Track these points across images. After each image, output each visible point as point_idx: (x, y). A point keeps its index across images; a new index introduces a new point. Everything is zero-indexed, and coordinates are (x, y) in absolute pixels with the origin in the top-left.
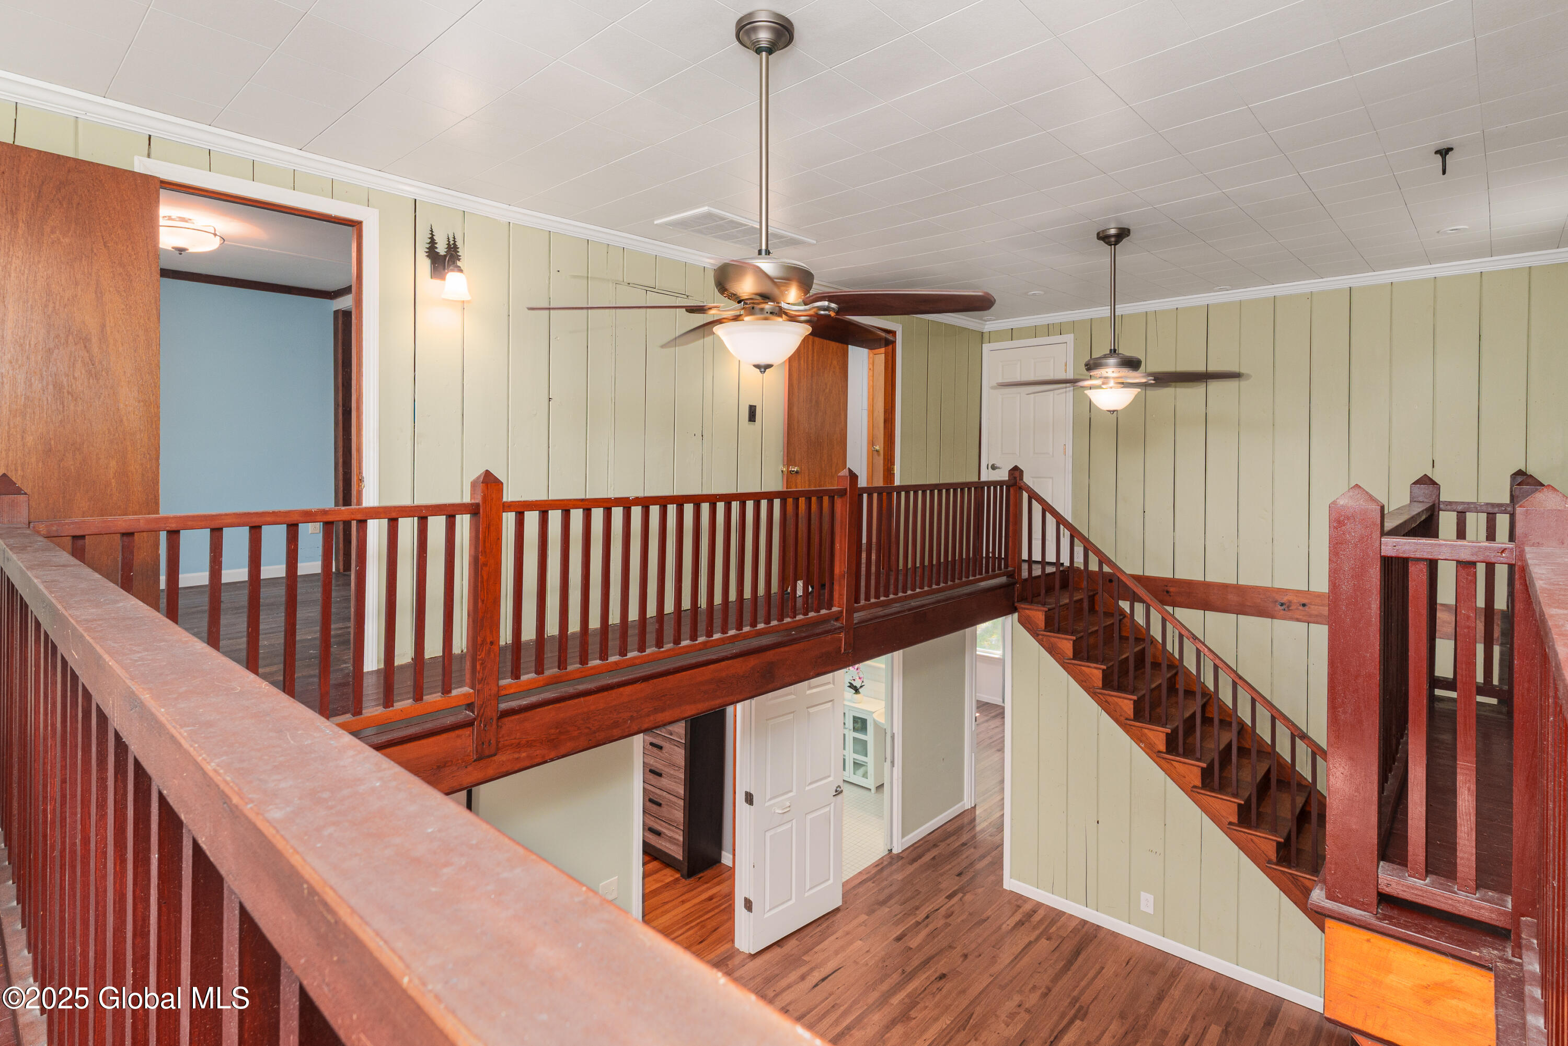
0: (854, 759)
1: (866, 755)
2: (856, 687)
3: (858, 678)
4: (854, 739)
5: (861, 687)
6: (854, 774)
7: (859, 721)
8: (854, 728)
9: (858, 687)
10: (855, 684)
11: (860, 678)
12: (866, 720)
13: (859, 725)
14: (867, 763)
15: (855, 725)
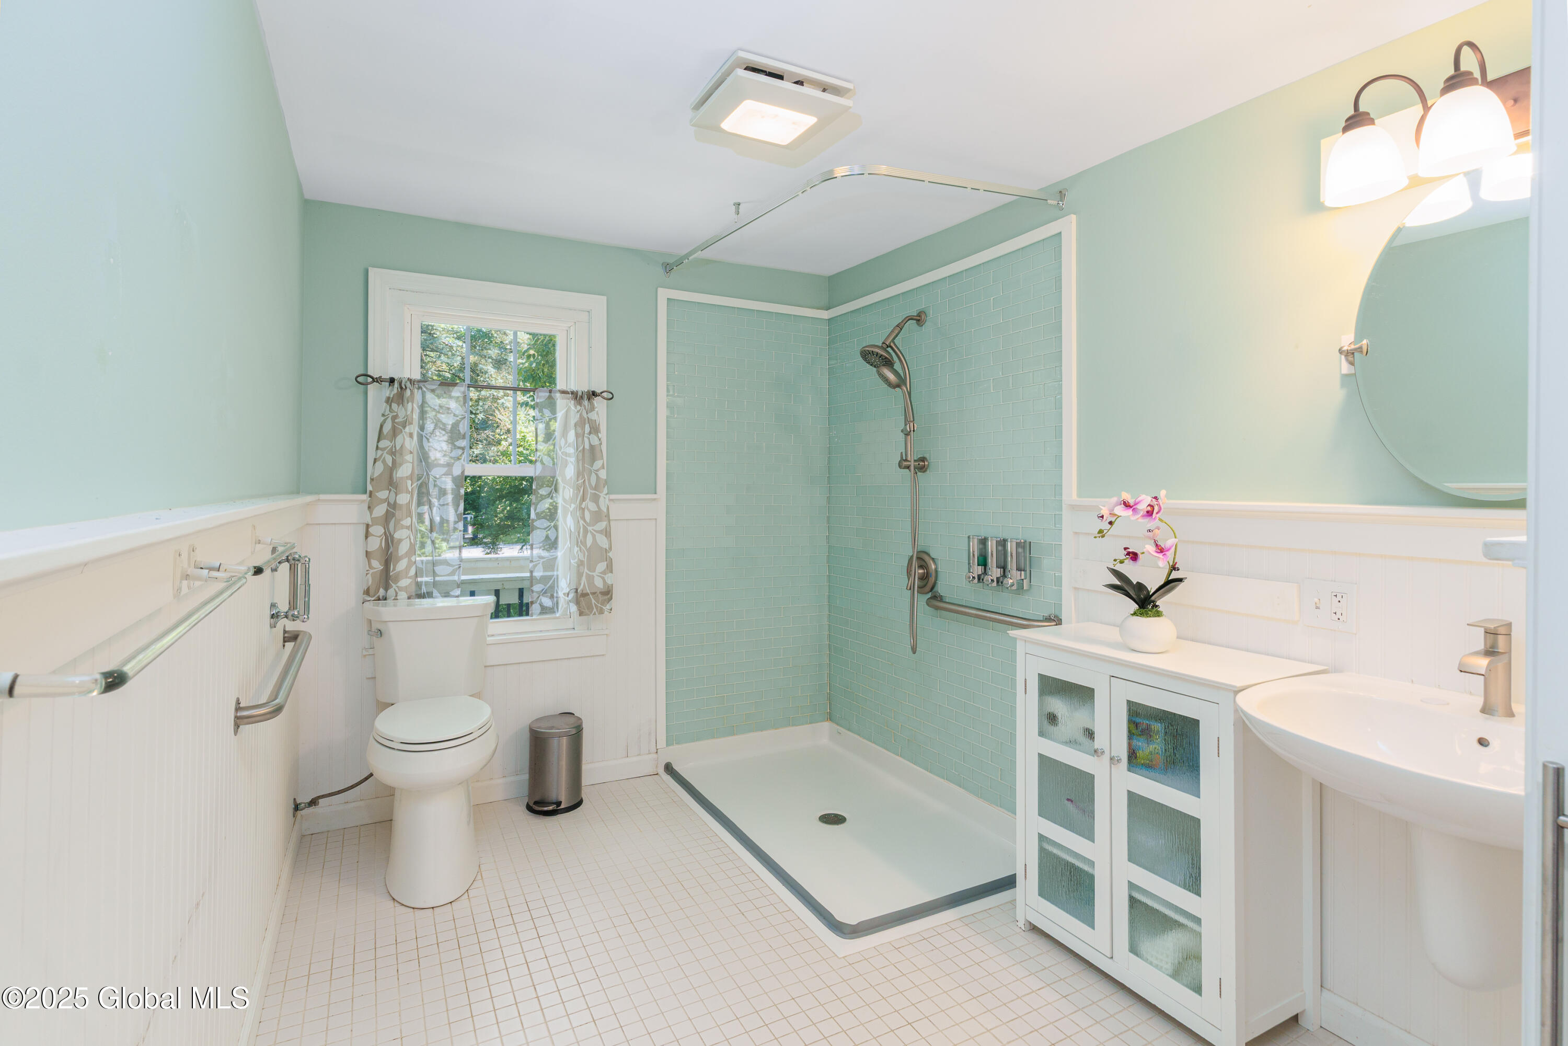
0: (1131, 886)
1: (1193, 884)
2: (1140, 587)
3: (1151, 548)
4: (1134, 800)
5: (1169, 584)
6: (1134, 950)
7: (1157, 726)
8: (1132, 755)
9: (1152, 588)
10: (1134, 573)
11: (1161, 550)
12: (1194, 724)
13: (1154, 747)
14: (1198, 921)
15: (1140, 743)
